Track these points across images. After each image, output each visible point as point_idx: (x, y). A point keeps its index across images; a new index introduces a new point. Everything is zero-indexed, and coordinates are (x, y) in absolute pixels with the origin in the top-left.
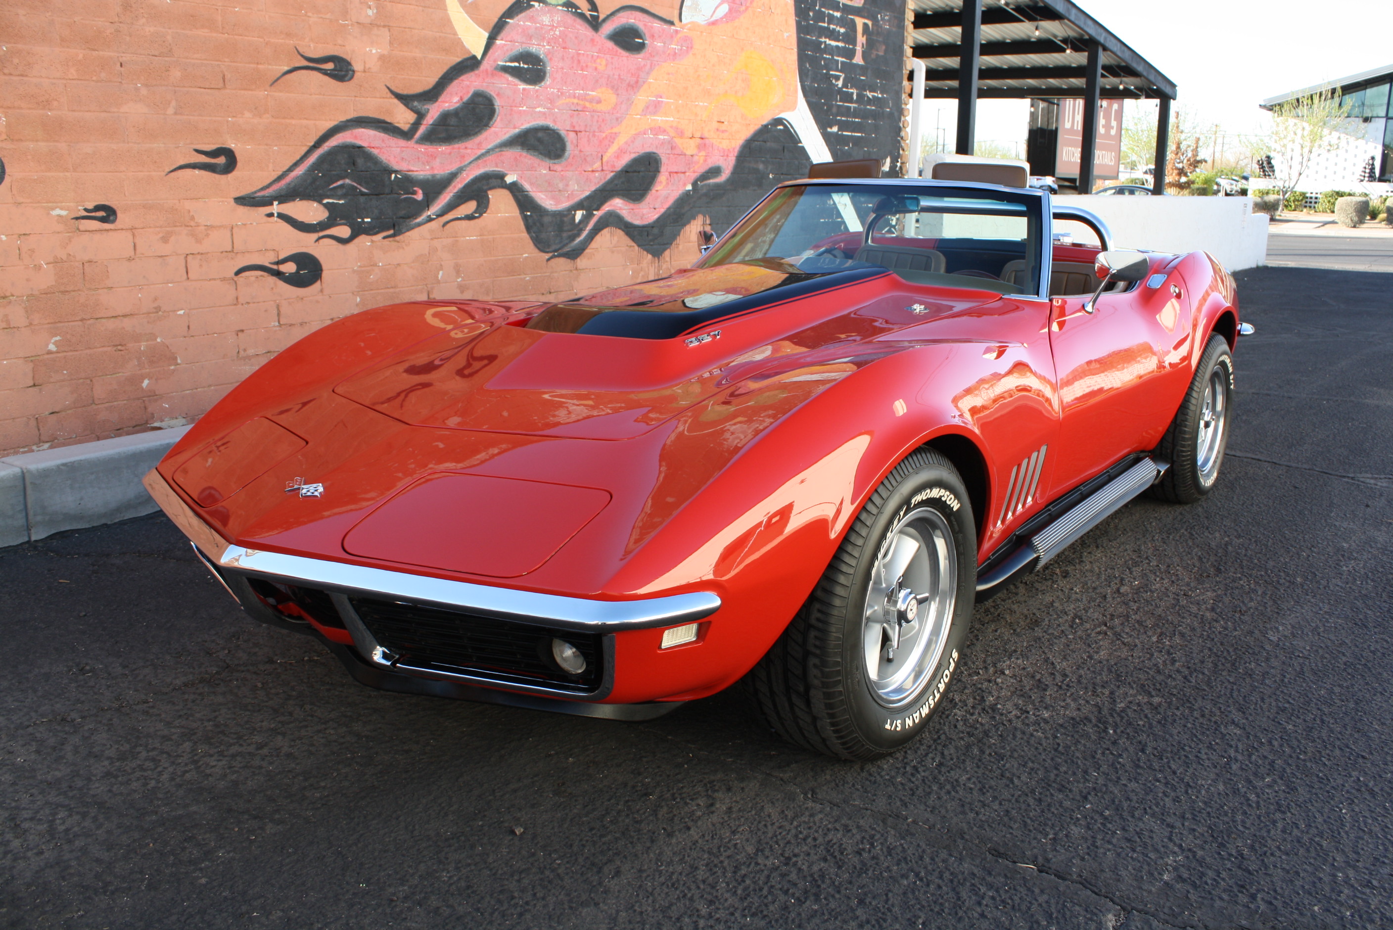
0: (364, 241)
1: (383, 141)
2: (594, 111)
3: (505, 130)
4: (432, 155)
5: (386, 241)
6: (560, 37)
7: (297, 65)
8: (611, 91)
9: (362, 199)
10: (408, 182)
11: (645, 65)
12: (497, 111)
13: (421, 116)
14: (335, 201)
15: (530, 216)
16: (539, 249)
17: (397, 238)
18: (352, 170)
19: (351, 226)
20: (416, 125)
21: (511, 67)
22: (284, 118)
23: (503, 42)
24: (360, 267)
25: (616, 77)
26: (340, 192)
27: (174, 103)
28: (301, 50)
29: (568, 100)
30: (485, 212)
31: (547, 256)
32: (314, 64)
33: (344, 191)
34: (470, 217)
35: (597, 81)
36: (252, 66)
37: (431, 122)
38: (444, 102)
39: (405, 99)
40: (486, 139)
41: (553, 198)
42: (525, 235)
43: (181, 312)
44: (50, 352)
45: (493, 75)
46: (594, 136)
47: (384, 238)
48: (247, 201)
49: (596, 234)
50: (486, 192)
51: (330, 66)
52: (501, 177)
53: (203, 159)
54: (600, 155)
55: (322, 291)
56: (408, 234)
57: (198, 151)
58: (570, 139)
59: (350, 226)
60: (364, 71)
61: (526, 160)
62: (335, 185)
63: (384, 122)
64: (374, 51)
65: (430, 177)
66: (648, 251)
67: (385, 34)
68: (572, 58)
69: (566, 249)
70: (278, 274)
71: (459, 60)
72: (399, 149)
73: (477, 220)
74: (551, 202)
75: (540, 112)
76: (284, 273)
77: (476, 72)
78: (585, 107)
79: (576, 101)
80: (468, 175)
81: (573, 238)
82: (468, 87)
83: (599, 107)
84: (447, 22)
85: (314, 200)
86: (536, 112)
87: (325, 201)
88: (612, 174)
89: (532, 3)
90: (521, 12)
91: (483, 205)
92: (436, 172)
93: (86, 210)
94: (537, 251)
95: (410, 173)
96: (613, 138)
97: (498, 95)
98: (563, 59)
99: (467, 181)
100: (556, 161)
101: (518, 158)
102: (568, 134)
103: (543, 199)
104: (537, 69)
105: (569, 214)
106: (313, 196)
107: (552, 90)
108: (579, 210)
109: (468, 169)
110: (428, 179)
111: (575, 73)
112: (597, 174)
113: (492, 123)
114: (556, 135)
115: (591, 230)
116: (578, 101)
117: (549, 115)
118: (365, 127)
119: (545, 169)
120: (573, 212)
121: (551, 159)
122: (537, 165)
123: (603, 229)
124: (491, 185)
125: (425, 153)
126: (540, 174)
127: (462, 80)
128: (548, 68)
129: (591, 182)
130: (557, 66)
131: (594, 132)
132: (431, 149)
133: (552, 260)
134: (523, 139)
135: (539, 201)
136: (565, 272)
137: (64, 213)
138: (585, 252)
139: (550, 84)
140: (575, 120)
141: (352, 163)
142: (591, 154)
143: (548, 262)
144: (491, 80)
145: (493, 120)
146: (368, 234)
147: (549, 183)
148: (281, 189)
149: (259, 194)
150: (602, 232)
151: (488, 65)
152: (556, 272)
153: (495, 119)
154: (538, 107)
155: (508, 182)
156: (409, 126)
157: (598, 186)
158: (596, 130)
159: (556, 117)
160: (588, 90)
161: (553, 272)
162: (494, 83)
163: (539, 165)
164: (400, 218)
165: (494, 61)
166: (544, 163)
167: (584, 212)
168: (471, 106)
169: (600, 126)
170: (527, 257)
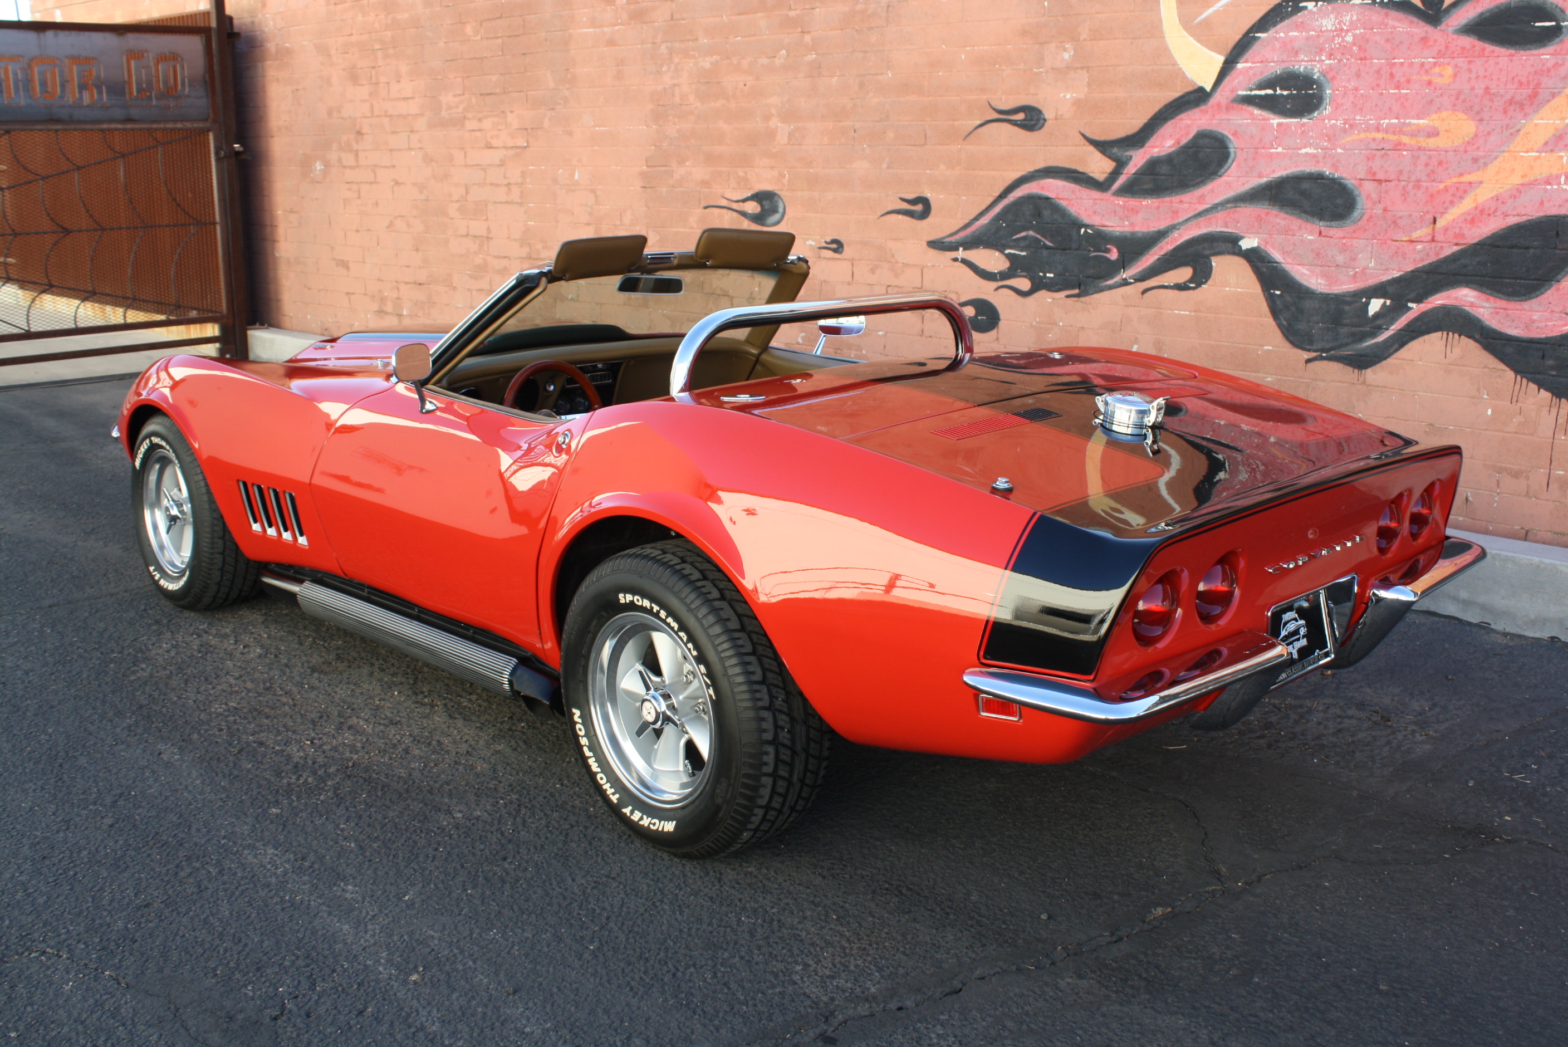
0: (1045, 297)
1: (1073, 192)
2: (1419, 149)
3: (1243, 180)
4: (1133, 210)
5: (1070, 300)
6: (1354, 44)
7: (989, 118)
8: (1463, 116)
9: (1045, 253)
10: (1100, 239)
11: (1556, 65)
12: (1232, 155)
13: (1121, 164)
14: (1017, 253)
15: (1281, 295)
16: (1292, 343)
17: (1083, 299)
18: (1037, 222)
19: (1031, 280)
20: (1115, 174)
21: (1259, 96)
22: (974, 170)
23: (1249, 65)
24: (1039, 323)
25: (1480, 92)
26: (1022, 244)
27: (887, 160)
28: (993, 104)
29: (1363, 135)
30: (1205, 283)
31: (1306, 355)
32: (1005, 116)
33: (1027, 242)
34: (1181, 287)
35: (1431, 102)
36: (950, 123)
37: (1134, 171)
38: (1152, 147)
39: (1103, 146)
41: (1324, 275)
42: (1270, 321)
43: (881, 333)
44: (798, 343)
45: (1228, 109)
46: (1417, 186)
47: (1067, 297)
48: (937, 245)
49: (1413, 338)
50: (1208, 257)
51: (1021, 116)
52: (1232, 240)
53: (906, 206)
54: (1429, 217)
55: (997, 339)
56: (1096, 296)
57: (903, 200)
58: (1366, 193)
60: (1056, 119)
61: (1278, 220)
62: (1018, 236)
63: (1075, 171)
64: (1068, 97)
65: (1128, 234)
66: (1541, 385)
67: (1084, 76)
68: (1378, 72)
69: (1347, 352)
71: (1177, 95)
72: (1092, 201)
73: (1191, 292)
74: (1319, 281)
75: (1306, 153)
77: (1203, 107)
78: (1400, 144)
80: (1180, 235)
81: (1363, 337)
82: (1189, 126)
83: (1432, 142)
84: (1163, 51)
85: (997, 250)
86: (1298, 155)
87: (1007, 251)
88: (1456, 248)
89: (1301, 5)
90: (1282, 20)
91: (1202, 275)
92: (1137, 229)
93: (826, 243)
94: (1287, 345)
95: (1104, 229)
96: (1461, 191)
97: (1235, 134)
98: (1358, 75)
99: (1179, 243)
100: (1333, 223)
101: (1263, 216)
102: (1360, 185)
103: (1305, 274)
104: (1307, 94)
105: (1355, 302)
106: (996, 245)
107: (1333, 122)
108: (1377, 298)
109: (1182, 227)
110: (1126, 237)
111: (1382, 94)
112: (1419, 247)
113: (1223, 170)
114: (1336, 187)
115: (1400, 330)
116: (1385, 136)
117: (1324, 157)
118: (1053, 178)
119: (1311, 233)
120: (1364, 300)
121: (1324, 220)
122: (1296, 228)
123: (1429, 333)
124: (1217, 250)
125: (1124, 207)
126: (1302, 241)
127: (1181, 119)
128: (1328, 92)
129: (1404, 258)
130: (1345, 87)
131: (1419, 181)
132: (1132, 202)
133: (1317, 363)
134: (1274, 192)
135: (1298, 277)
136: (1340, 384)
137: (813, 243)
138: (1384, 362)
139: (1330, 113)
140: (1376, 164)
141: (1038, 214)
142: (1410, 216)
143: (1309, 365)
144: (1225, 116)
145: (1226, 167)
146: (1049, 290)
147: (1318, 254)
148: (967, 237)
149: (947, 240)
150: (1426, 337)
151: (1221, 97)
152: (1323, 380)
153: (1228, 165)
154: (1305, 147)
155: (1244, 248)
156: (1106, 175)
157: (1420, 265)
158: (1424, 178)
159: (1338, 161)
160: (1409, 118)
161: (1316, 380)
162: (1229, 120)
163: (1300, 228)
164: (1088, 277)
165: (1232, 91)
166: (1309, 226)
167: (1388, 302)
168: (1191, 150)
169: (1433, 172)
170: (1269, 350)
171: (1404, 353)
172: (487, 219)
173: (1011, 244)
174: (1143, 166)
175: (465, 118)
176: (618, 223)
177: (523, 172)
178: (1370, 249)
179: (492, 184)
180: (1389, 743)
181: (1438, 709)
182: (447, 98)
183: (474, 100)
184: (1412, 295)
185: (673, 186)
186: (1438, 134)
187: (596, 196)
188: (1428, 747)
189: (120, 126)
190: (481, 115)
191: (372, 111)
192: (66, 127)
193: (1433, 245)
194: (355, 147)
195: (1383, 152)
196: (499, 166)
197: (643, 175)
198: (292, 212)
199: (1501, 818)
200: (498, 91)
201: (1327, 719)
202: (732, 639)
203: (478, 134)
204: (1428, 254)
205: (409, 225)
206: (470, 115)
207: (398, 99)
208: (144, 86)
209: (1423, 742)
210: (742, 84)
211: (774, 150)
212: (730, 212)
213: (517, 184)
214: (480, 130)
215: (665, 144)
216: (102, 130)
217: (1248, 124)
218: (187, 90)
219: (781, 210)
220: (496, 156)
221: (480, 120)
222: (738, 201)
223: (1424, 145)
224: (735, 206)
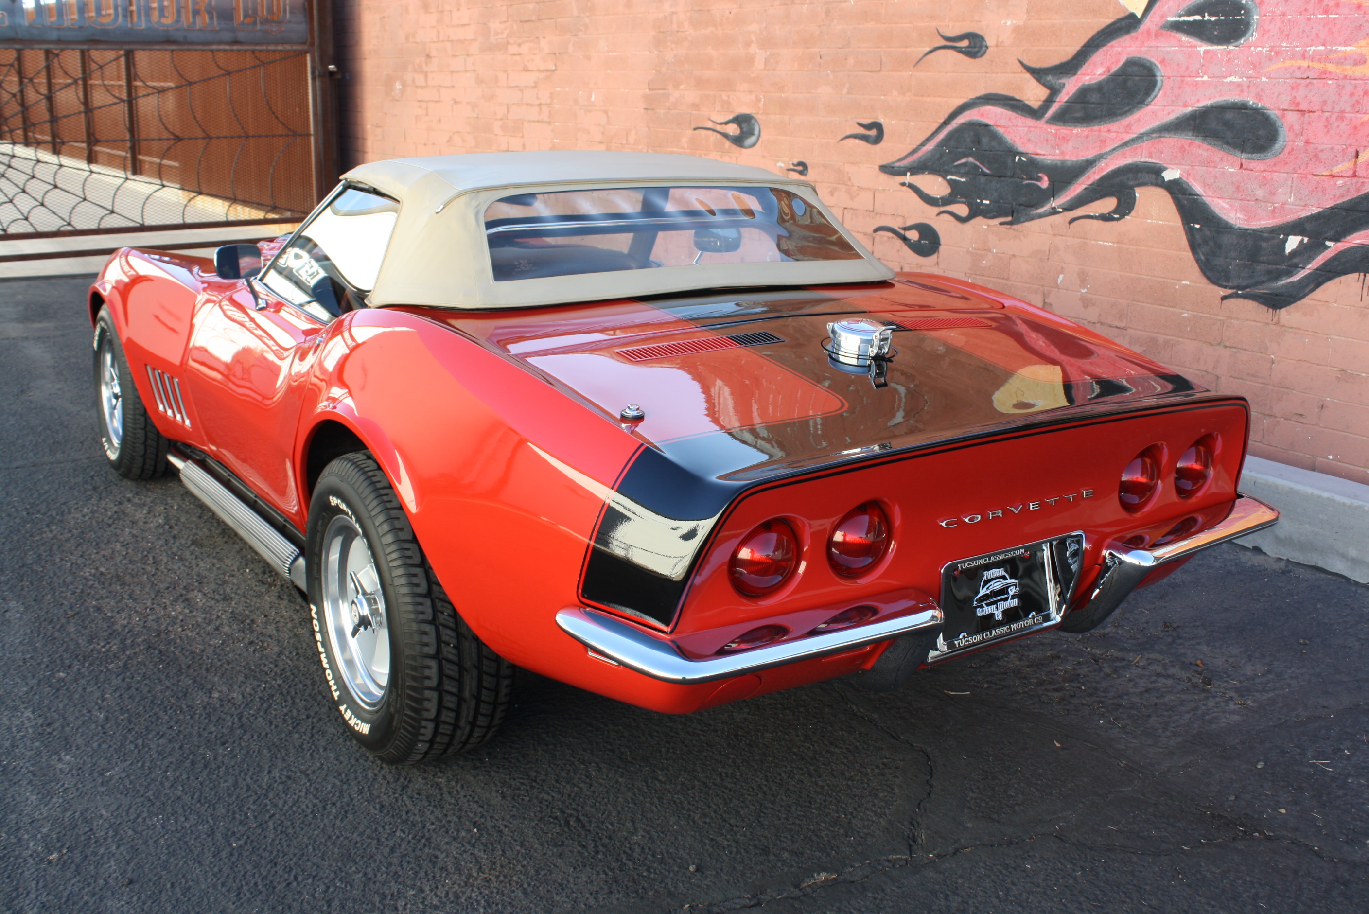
0: (981, 223)
1: (1010, 119)
2: (1345, 77)
3: (1169, 108)
4: (1064, 138)
5: (1003, 228)
7: (937, 45)
9: (983, 179)
10: (1033, 167)
12: (1159, 84)
13: (1054, 92)
14: (958, 179)
15: (1200, 229)
16: (1208, 278)
17: (1015, 227)
18: (976, 149)
19: (970, 205)
20: (1049, 102)
21: (1188, 22)
22: (922, 96)
24: (975, 249)
26: (962, 170)
27: (847, 86)
28: (941, 31)
29: (1288, 63)
30: (1128, 214)
31: (1222, 292)
32: (951, 43)
33: (967, 169)
34: (1105, 218)
35: (1360, 27)
36: (903, 49)
37: (1066, 99)
38: (1084, 74)
39: (1038, 73)
40: (1139, 120)
41: (1243, 209)
42: (1188, 255)
45: (1157, 35)
46: (1341, 117)
47: (1001, 224)
48: (888, 169)
49: (1329, 279)
50: (1132, 188)
51: (965, 43)
52: (1156, 171)
53: (862, 131)
54: (1352, 151)
55: (937, 263)
56: (1027, 224)
57: (860, 124)
58: (1288, 125)
59: (968, 206)
60: (997, 46)
61: (1200, 151)
62: (959, 162)
63: (1013, 99)
64: (1009, 23)
65: (1059, 163)
67: (1023, 3)
69: (1262, 290)
70: (904, 239)
71: (1109, 21)
72: (1026, 129)
73: (1114, 223)
74: (1238, 215)
75: (1231, 82)
76: (910, 240)
77: (1133, 34)
78: (1325, 72)
79: (1304, 64)
80: (1107, 164)
81: (1279, 275)
82: (1119, 53)
83: (1359, 71)
85: (940, 175)
86: (1223, 84)
87: (949, 177)
91: (1125, 207)
92: (1067, 158)
93: (794, 165)
94: (1204, 280)
95: (1036, 157)
97: (1162, 62)
99: (1105, 172)
100: (1254, 155)
101: (1186, 147)
102: (1283, 116)
103: (1223, 208)
104: (1234, 20)
105: (1273, 238)
106: (940, 171)
107: (1259, 49)
108: (1295, 235)
109: (1109, 157)
110: (1056, 165)
111: (1309, 19)
112: (1340, 182)
113: (1150, 99)
114: (1259, 117)
115: (1316, 269)
116: (1311, 64)
117: (1249, 86)
118: (992, 105)
119: (1232, 166)
120: (1282, 237)
121: (1246, 152)
122: (1217, 160)
123: (1345, 273)
124: (1141, 181)
125: (1056, 135)
126: (1223, 173)
127: (1112, 47)
128: (1255, 17)
129: (1324, 194)
130: (1273, 12)
131: (1343, 112)
132: (1064, 130)
133: (1232, 300)
134: (1198, 122)
135: (1218, 211)
136: (1254, 323)
137: (782, 165)
138: (1299, 303)
139: (1256, 40)
140: (1300, 94)
141: (978, 141)
142: (1332, 149)
143: (1224, 302)
144: (1154, 44)
145: (1152, 96)
146: (985, 217)
147: (1238, 187)
148: (914, 162)
149: (897, 165)
150: (1343, 278)
151: (1150, 23)
152: (1237, 319)
153: (1154, 93)
154: (1230, 76)
155: (1166, 180)
156: (1040, 103)
157: (1340, 202)
158: (1348, 109)
159: (1262, 90)
160: (1336, 45)
161: (1231, 318)
162: (1158, 47)
163: (1222, 160)
164: (1021, 205)
165: (1162, 17)
166: (1230, 157)
167: (1306, 240)
168: (1121, 78)
169: (1358, 102)
170: (1186, 285)
171: (1320, 294)
172: (522, 137)
173: (953, 170)
174: (1074, 94)
175: (508, 43)
176: (625, 142)
177: (551, 94)
178: (1290, 183)
179: (527, 104)
180: (1195, 709)
181: (1271, 676)
182: (495, 25)
183: (515, 26)
184: (1330, 233)
185: (670, 109)
186: (1365, 62)
187: (608, 117)
188: (1236, 718)
189: (227, 47)
190: (520, 41)
191: (438, 36)
192: (180, 47)
193: (1354, 180)
194: (425, 69)
195: (1308, 80)
196: (534, 87)
197: (646, 97)
198: (378, 126)
199: (1275, 809)
200: (534, 18)
201: (1141, 677)
202: (402, 549)
203: (518, 58)
204: (1348, 190)
205: (463, 141)
206: (512, 41)
207: (457, 26)
208: (250, 12)
209: (1234, 712)
210: (728, 12)
211: (752, 75)
212: (715, 134)
213: (547, 104)
214: (519, 54)
215: (664, 69)
216: (212, 51)
217: (1175, 52)
218: (288, 15)
219: (756, 132)
220: (530, 78)
221: (519, 45)
222: (721, 124)
223: (1350, 73)
224: (719, 128)
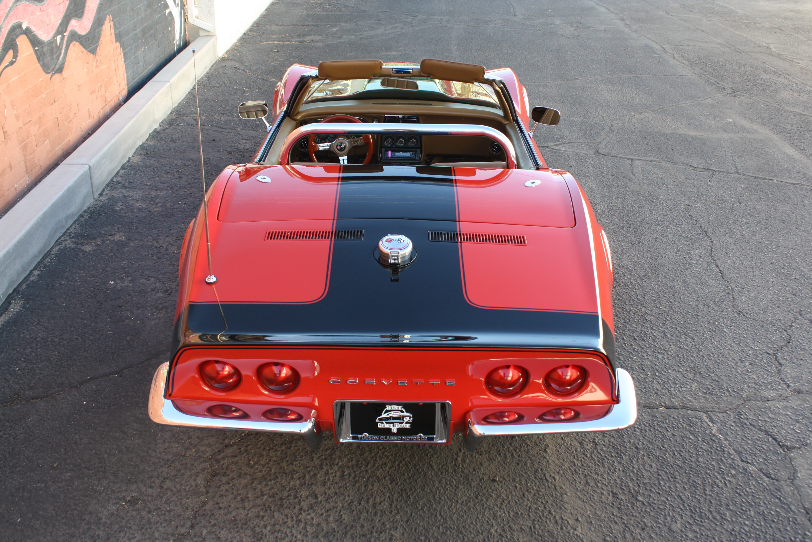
15: (38, 49)
30: (18, 56)
31: (49, 76)
34: (12, 63)
41: (46, 32)
42: (38, 65)
49: (68, 49)
50: (15, 40)
52: (19, 26)
61: (29, 8)
66: (90, 52)
69: (57, 67)
73: (15, 64)
74: (46, 35)
80: (5, 31)
81: (58, 58)
88: (68, 2)
91: (16, 52)
94: (45, 74)
99: (6, 36)
100: (42, 3)
101: (26, 8)
103: (41, 34)
105: (54, 41)
108: (58, 36)
109: (4, 27)
112: (62, 5)
115: (65, 48)
119: (39, 12)
120: (56, 39)
122: (35, 11)
123: (70, 44)
124: (17, 34)
126: (37, 17)
129: (60, 12)
135: (40, 37)
138: (65, 65)
147: (43, 22)
150: (70, 47)
155: (24, 29)
157: (63, 14)
167: (61, 36)
170: (41, 81)
171: (68, 58)
178: (52, 12)
184: (65, 30)
